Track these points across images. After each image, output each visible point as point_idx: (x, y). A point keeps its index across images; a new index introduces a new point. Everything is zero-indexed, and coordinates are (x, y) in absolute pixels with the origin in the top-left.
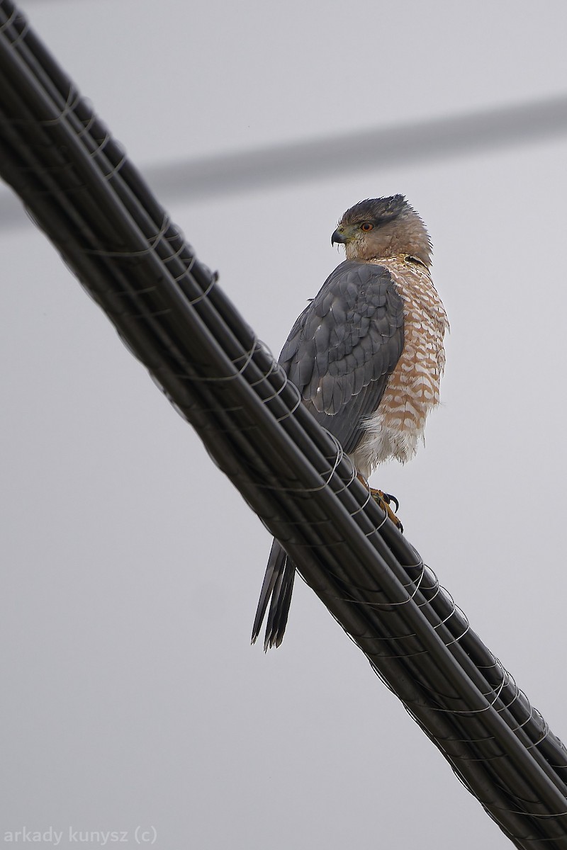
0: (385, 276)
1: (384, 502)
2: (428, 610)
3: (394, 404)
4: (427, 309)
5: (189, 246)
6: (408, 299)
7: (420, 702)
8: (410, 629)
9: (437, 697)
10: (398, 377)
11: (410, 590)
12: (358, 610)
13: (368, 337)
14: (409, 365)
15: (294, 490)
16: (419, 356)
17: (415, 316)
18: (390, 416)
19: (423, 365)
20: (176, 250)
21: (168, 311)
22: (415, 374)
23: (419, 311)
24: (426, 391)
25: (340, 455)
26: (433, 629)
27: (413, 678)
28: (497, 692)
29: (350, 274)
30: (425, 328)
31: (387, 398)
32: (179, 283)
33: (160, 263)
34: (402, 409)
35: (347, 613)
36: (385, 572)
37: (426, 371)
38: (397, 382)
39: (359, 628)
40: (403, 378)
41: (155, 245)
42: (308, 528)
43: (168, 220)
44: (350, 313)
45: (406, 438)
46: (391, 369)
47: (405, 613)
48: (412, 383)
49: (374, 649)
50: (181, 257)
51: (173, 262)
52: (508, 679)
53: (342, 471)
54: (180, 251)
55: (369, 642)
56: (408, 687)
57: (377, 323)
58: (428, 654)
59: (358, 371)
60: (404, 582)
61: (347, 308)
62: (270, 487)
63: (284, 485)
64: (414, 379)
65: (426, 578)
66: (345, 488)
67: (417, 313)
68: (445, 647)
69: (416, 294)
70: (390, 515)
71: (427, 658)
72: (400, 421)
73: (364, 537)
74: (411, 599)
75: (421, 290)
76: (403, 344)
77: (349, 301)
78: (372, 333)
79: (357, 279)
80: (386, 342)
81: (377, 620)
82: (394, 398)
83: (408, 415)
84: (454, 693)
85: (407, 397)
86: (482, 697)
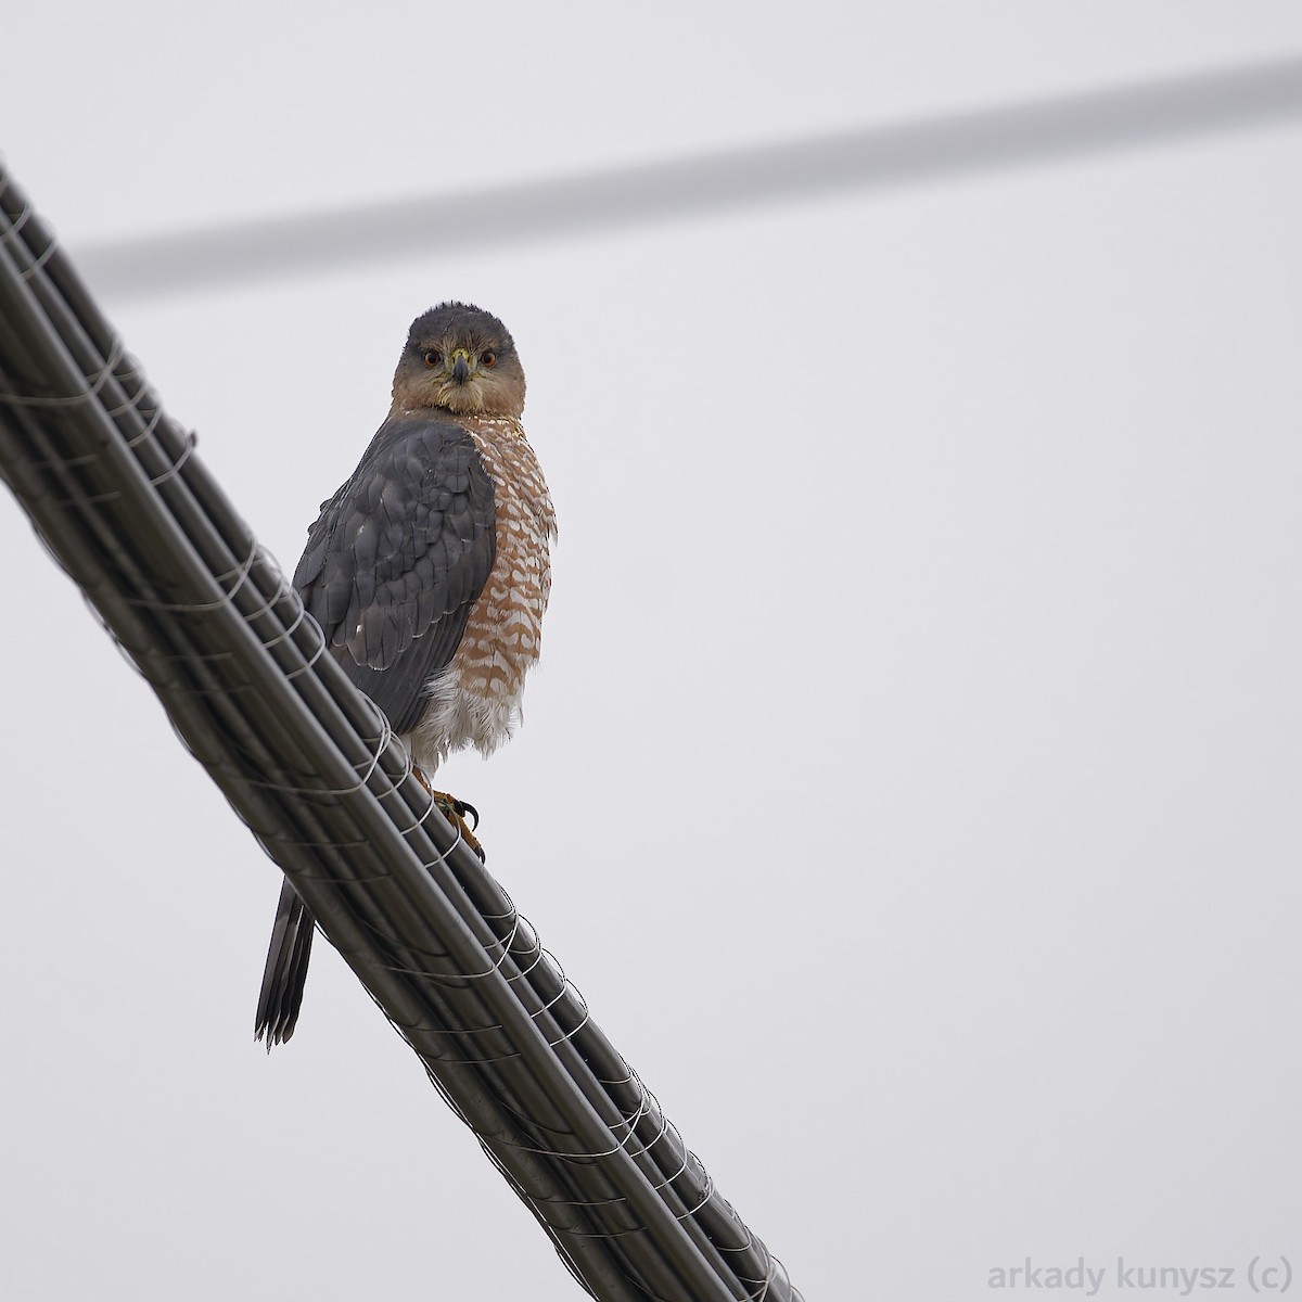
0: (464, 444)
1: (456, 814)
2: (523, 986)
3: (477, 653)
4: (529, 501)
5: (152, 390)
6: (501, 482)
7: (507, 1138)
8: (494, 1017)
9: (533, 1129)
10: (484, 609)
11: (495, 955)
12: (409, 984)
13: (440, 543)
14: (501, 591)
15: (310, 791)
16: (517, 576)
17: (512, 509)
18: (469, 673)
19: (521, 593)
20: (131, 396)
21: (114, 495)
22: (508, 605)
23: (517, 502)
24: (524, 636)
25: (387, 737)
26: (529, 1019)
27: (495, 1097)
28: (631, 1124)
29: (409, 442)
30: (526, 530)
31: (468, 642)
32: (135, 450)
33: (105, 418)
34: (488, 662)
35: (392, 989)
36: (455, 925)
37: (525, 603)
38: (483, 618)
39: (410, 1014)
40: (492, 612)
41: (98, 387)
42: (331, 851)
43: (119, 348)
44: (411, 504)
45: (492, 712)
46: (474, 596)
47: (485, 992)
48: (503, 619)
49: (435, 1048)
50: (139, 407)
51: (126, 415)
52: (649, 1104)
53: (388, 763)
54: (138, 398)
55: (427, 1037)
56: (488, 1113)
57: (454, 521)
58: (522, 1058)
59: (423, 598)
60: (485, 942)
61: (406, 496)
62: (272, 786)
63: (294, 784)
64: (506, 614)
65: (520, 936)
66: (394, 790)
67: (514, 504)
68: (548, 1047)
69: (514, 473)
70: (466, 834)
71: (519, 1065)
72: (482, 682)
73: (423, 869)
74: (495, 969)
75: (522, 468)
76: (493, 554)
77: (410, 485)
78: (446, 535)
79: (421, 449)
80: (468, 551)
81: (438, 1001)
82: (477, 644)
83: (496, 672)
84: (561, 1125)
85: (496, 644)
86: (607, 1130)
